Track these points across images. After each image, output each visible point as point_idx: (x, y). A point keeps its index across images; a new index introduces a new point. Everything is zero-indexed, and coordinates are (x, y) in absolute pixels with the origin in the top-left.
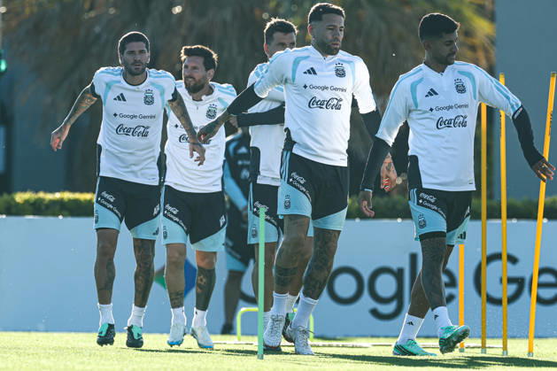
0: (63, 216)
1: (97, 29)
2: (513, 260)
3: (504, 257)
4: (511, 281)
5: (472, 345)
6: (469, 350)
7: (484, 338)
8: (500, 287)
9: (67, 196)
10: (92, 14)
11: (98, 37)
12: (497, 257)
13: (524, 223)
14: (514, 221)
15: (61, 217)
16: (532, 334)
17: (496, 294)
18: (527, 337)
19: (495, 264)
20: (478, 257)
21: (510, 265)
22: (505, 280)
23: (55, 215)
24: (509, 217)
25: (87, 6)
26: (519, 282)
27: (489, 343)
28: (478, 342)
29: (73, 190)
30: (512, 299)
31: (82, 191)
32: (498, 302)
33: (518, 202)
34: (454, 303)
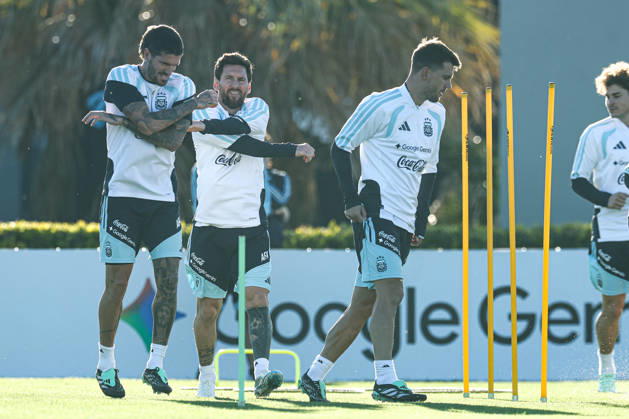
0: (20, 248)
1: (56, 40)
2: (522, 293)
3: (513, 291)
4: (520, 317)
5: (477, 389)
6: (474, 395)
7: (491, 381)
8: (510, 324)
9: (23, 225)
10: (50, 22)
11: (57, 47)
12: (505, 290)
13: (533, 252)
14: (523, 250)
15: (16, 249)
16: (544, 377)
17: (504, 333)
18: (539, 380)
19: (504, 299)
20: (484, 290)
21: (519, 300)
22: (514, 317)
23: (10, 246)
24: (519, 245)
25: (44, 12)
26: (530, 319)
27: (497, 386)
28: (485, 386)
29: (30, 219)
30: (522, 338)
31: (40, 220)
32: (506, 341)
33: (528, 230)
34: (457, 341)
